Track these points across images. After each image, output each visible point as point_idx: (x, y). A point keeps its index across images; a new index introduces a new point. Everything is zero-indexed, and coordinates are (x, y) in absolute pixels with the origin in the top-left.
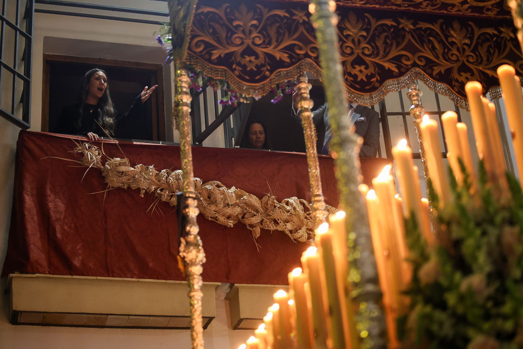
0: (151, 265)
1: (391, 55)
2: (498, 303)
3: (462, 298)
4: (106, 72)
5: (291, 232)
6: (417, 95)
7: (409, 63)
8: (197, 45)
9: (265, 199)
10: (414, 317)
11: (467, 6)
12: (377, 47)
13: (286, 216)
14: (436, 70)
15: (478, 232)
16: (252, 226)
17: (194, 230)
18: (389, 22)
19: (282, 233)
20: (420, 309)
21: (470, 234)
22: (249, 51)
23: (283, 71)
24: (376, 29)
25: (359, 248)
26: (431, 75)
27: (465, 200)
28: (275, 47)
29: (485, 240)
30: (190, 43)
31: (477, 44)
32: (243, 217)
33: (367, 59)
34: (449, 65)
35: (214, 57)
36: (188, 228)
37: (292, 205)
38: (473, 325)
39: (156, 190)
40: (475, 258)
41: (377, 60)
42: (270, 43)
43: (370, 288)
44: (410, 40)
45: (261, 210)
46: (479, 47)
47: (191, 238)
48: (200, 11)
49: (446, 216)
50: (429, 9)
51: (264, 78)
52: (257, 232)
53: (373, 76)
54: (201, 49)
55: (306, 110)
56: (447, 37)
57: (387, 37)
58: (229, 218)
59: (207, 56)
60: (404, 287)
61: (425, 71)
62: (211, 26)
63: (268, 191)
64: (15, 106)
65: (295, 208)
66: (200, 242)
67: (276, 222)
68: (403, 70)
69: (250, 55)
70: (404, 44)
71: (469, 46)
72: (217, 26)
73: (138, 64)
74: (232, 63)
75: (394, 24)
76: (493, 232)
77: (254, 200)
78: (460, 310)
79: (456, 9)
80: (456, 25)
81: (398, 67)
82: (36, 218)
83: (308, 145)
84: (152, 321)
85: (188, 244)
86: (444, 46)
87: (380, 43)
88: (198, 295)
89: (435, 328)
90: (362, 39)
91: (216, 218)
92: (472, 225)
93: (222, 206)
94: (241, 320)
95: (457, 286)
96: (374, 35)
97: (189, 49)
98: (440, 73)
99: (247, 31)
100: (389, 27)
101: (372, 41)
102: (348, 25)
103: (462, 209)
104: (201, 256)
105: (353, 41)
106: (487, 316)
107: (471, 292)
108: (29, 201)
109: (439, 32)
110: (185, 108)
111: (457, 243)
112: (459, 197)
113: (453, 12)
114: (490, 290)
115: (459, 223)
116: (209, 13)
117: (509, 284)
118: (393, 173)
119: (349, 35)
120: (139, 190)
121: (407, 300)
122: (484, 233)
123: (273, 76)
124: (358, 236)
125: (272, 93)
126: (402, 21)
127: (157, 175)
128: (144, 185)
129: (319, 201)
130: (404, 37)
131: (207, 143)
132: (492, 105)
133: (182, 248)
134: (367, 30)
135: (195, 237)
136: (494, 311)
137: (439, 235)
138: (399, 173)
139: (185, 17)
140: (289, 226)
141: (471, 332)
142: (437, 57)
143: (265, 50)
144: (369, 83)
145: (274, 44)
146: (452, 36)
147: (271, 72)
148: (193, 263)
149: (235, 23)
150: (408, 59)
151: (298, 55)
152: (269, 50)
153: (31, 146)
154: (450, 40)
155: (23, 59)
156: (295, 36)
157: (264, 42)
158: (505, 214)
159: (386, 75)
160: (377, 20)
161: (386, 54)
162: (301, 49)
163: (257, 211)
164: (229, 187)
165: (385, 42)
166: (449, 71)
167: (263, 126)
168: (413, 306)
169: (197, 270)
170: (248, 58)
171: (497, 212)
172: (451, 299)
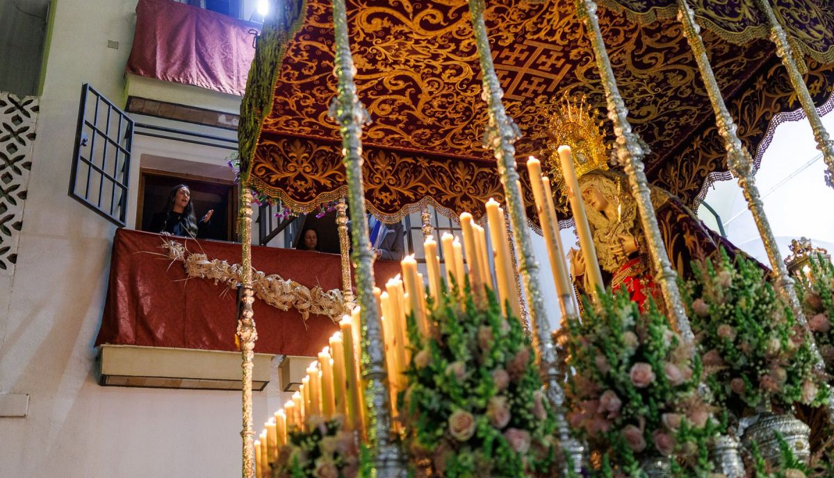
0: (220, 337)
1: (411, 185)
2: (474, 385)
3: (446, 380)
4: (190, 188)
5: (333, 316)
6: (428, 217)
7: (423, 192)
8: (259, 170)
9: (314, 290)
10: (409, 392)
11: (469, 151)
12: (400, 179)
13: (329, 303)
14: (444, 199)
15: (461, 329)
16: (302, 310)
17: (250, 314)
18: (410, 160)
19: (326, 317)
20: (415, 387)
21: (455, 330)
22: (300, 177)
23: (326, 193)
24: (399, 165)
25: (370, 338)
26: (440, 202)
27: (452, 305)
28: (321, 175)
29: (466, 335)
30: (253, 169)
31: (476, 180)
32: (296, 304)
33: (392, 188)
34: (454, 195)
35: (272, 180)
36: (245, 313)
37: (334, 295)
38: (454, 402)
39: (227, 280)
40: (458, 349)
41: (399, 189)
42: (317, 172)
43: (377, 369)
44: (425, 176)
45: (310, 298)
46: (478, 183)
47: (247, 321)
48: (263, 143)
49: (437, 317)
50: (440, 152)
51: (311, 198)
52: (306, 315)
53: (395, 201)
54: (263, 173)
55: (343, 224)
56: (453, 173)
57: (408, 171)
58: (284, 303)
59: (267, 179)
60: (404, 369)
61: (435, 199)
62: (271, 156)
63: (316, 284)
64: (114, 208)
65: (336, 298)
66: (254, 324)
67: (322, 308)
68: (418, 197)
69: (301, 180)
70: (420, 178)
71: (470, 181)
72: (276, 156)
73: (218, 180)
74: (287, 186)
75: (413, 161)
76: (472, 329)
77: (305, 291)
78: (445, 389)
79: (461, 153)
80: (461, 165)
81: (415, 195)
82: (126, 299)
83: (343, 251)
84: (218, 384)
85: (244, 325)
86: (452, 181)
87: (402, 176)
88: (250, 366)
89: (425, 402)
90: (388, 172)
91: (274, 304)
92: (456, 324)
93: (279, 294)
94: (290, 384)
95: (443, 370)
96: (398, 169)
97: (253, 172)
98: (447, 200)
99: (300, 162)
100: (410, 164)
101: (396, 174)
102: (378, 161)
103: (449, 310)
104: (255, 335)
105: (381, 174)
106: (465, 395)
107: (453, 375)
108: (121, 285)
109: (447, 169)
110: (248, 219)
111: (445, 337)
112: (448, 301)
113: (459, 155)
114: (468, 375)
115: (446, 322)
116: (271, 145)
117: (483, 370)
118: (402, 279)
119: (378, 169)
120: (213, 279)
121: (406, 379)
122: (466, 331)
123: (318, 197)
124: (370, 329)
125: (317, 211)
126: (420, 160)
127: (229, 268)
128: (218, 276)
129: (349, 295)
130: (420, 172)
131: (270, 244)
132: (481, 229)
133: (239, 328)
134: (393, 166)
135: (250, 320)
136: (470, 391)
137: (432, 330)
138: (405, 280)
139: (250, 148)
140: (332, 312)
141: (452, 407)
142: (445, 189)
143: (313, 177)
144: (392, 206)
145: (320, 172)
146: (457, 173)
147: (317, 194)
148: (247, 340)
149: (291, 155)
150: (423, 189)
151: (339, 182)
152: (316, 177)
153: (126, 240)
154: (456, 176)
155: (123, 171)
156: (337, 167)
157: (312, 171)
158: (482, 316)
159: (405, 200)
160: (401, 158)
161: (406, 184)
162: (341, 178)
163: (307, 299)
164: (286, 280)
165: (406, 176)
166: (454, 199)
167: (316, 232)
168: (410, 384)
169: (250, 345)
170: (299, 183)
171: (476, 315)
172: (438, 380)
